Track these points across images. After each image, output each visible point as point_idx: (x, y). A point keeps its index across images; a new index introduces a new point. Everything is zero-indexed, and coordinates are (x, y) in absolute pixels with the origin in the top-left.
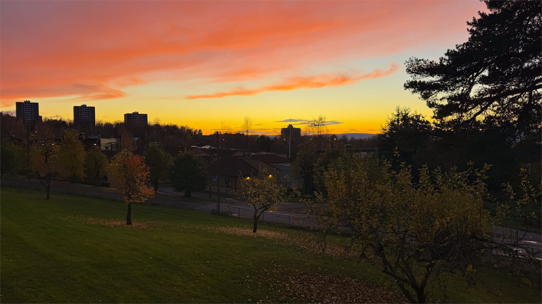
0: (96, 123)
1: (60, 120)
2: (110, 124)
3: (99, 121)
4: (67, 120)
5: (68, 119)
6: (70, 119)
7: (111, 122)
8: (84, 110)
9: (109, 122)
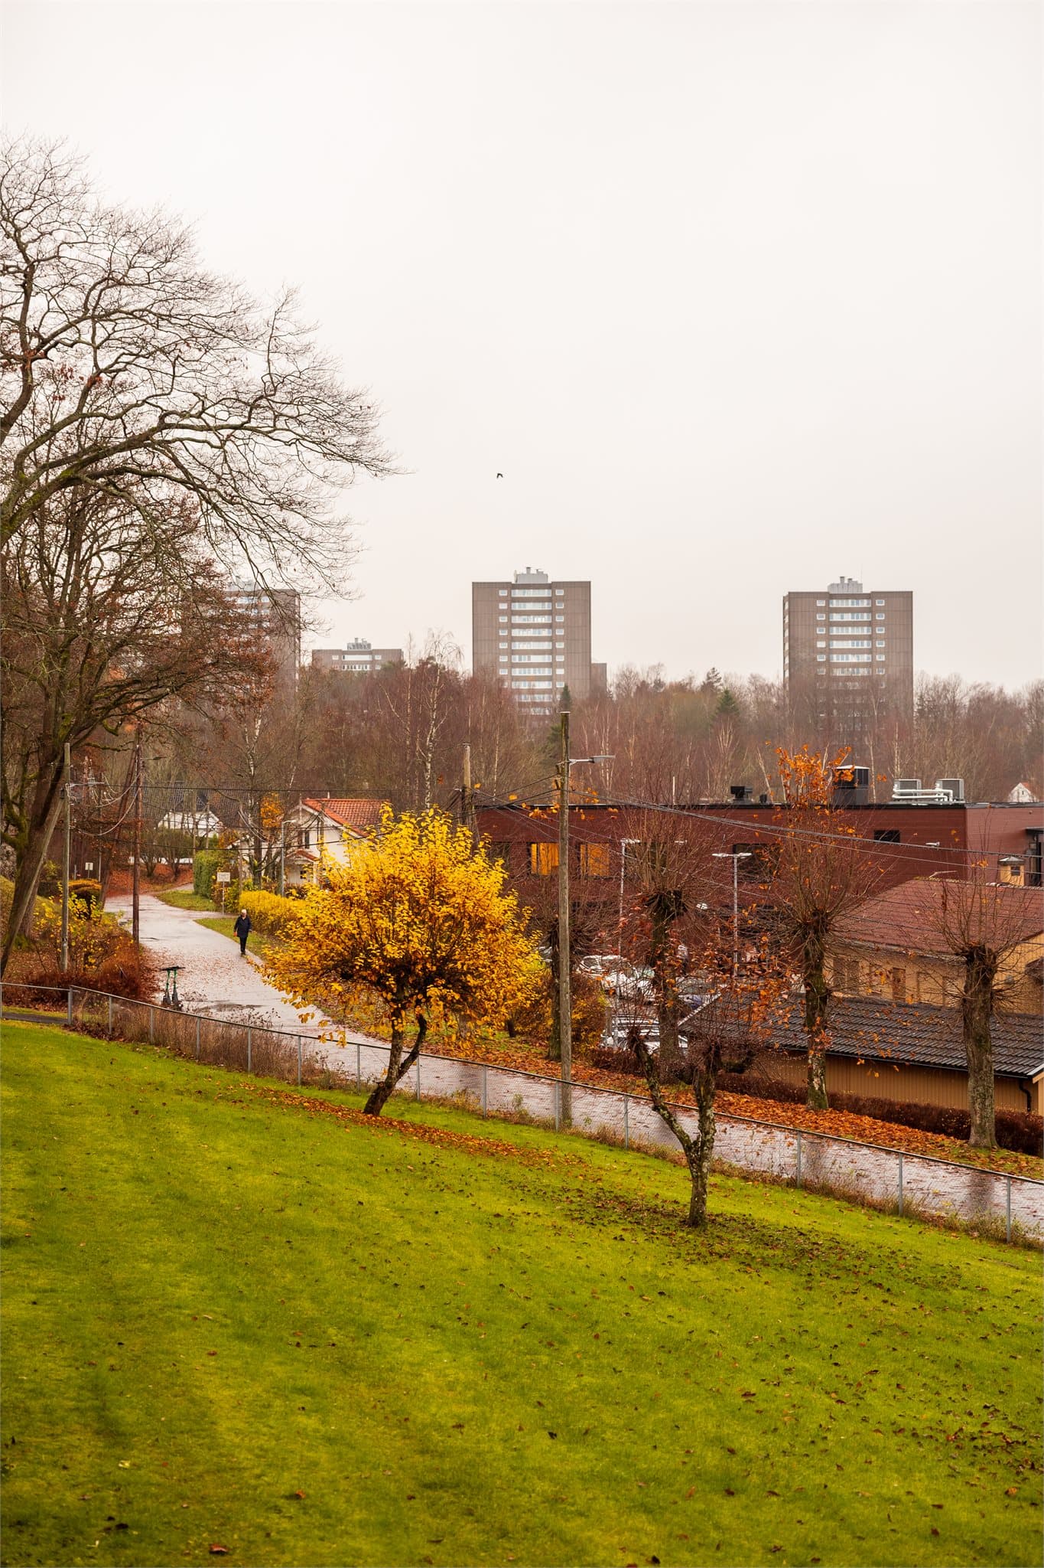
0: (916, 700)
1: (708, 687)
2: (1005, 702)
3: (935, 687)
4: (747, 684)
5: (754, 679)
6: (764, 676)
7: (1009, 692)
8: (848, 617)
9: (1001, 691)
